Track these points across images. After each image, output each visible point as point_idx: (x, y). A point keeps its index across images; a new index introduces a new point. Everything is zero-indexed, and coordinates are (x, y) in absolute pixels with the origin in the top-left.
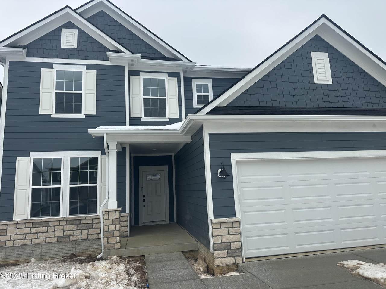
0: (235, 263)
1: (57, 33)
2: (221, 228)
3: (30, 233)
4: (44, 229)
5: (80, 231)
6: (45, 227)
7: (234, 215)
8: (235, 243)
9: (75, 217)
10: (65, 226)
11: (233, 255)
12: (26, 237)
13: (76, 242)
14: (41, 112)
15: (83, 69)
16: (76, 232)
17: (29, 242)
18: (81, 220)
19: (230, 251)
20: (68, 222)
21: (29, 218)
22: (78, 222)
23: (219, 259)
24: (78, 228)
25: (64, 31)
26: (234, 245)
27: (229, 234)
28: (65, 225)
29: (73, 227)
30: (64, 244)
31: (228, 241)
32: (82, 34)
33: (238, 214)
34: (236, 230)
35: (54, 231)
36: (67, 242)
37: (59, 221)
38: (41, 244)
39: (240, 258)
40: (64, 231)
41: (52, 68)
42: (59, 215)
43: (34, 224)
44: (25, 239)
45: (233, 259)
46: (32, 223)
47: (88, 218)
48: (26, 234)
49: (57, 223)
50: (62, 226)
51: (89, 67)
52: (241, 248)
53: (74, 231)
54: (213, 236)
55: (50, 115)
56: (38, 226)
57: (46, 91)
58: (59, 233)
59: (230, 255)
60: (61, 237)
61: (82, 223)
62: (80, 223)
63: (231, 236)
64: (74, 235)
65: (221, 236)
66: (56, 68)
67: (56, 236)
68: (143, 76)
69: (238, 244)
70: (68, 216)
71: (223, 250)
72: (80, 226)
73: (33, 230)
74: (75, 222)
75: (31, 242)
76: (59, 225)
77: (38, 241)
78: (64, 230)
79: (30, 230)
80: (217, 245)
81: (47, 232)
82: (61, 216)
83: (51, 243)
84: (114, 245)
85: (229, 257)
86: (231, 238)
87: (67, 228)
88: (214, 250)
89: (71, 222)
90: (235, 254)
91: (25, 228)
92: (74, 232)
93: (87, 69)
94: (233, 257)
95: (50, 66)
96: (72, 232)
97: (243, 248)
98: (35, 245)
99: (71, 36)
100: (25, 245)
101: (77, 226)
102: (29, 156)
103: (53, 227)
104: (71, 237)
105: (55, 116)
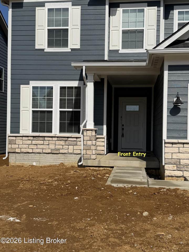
0: (183, 176)
2: (172, 147)
3: (32, 144)
5: (67, 146)
6: (42, 140)
7: (186, 138)
8: (185, 160)
9: (63, 135)
10: (56, 142)
11: (181, 169)
12: (29, 147)
13: (64, 154)
14: (37, 47)
15: (69, 5)
17: (31, 151)
18: (68, 137)
19: (179, 166)
20: (58, 138)
21: (31, 133)
22: (65, 139)
23: (169, 171)
24: (66, 144)
26: (183, 162)
27: (179, 153)
28: (56, 140)
29: (63, 143)
30: (55, 155)
31: (178, 158)
34: (186, 149)
36: (58, 154)
37: (52, 137)
38: (40, 154)
39: (187, 173)
41: (44, 6)
42: (52, 132)
43: (35, 138)
44: (29, 148)
46: (33, 137)
47: (73, 136)
48: (29, 145)
49: (50, 139)
50: (54, 141)
54: (165, 153)
56: (37, 139)
57: (41, 28)
58: (52, 146)
60: (54, 150)
61: (69, 140)
62: (67, 140)
63: (181, 154)
64: (63, 149)
65: (172, 153)
67: (50, 148)
70: (58, 133)
71: (173, 164)
72: (67, 142)
73: (34, 142)
75: (33, 151)
76: (52, 140)
77: (38, 151)
78: (55, 144)
79: (32, 142)
80: (167, 160)
81: (43, 144)
82: (53, 134)
84: (91, 156)
85: (178, 170)
86: (181, 156)
87: (58, 143)
88: (165, 164)
89: (61, 139)
90: (184, 169)
91: (28, 140)
92: (63, 147)
94: (181, 171)
96: (61, 147)
100: (28, 153)
101: (65, 142)
102: (29, 84)
103: (48, 141)
104: (61, 150)
105: (48, 50)
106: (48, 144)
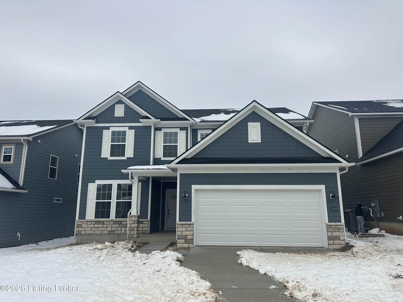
0: (189, 247)
1: (112, 108)
2: (182, 227)
4: (101, 226)
5: (121, 228)
6: (102, 224)
7: (191, 221)
8: (190, 236)
9: (118, 220)
10: (113, 225)
11: (188, 243)
13: (118, 234)
14: (102, 156)
15: (126, 129)
16: (118, 229)
17: (93, 232)
18: (121, 222)
19: (186, 240)
20: (114, 222)
21: (94, 219)
22: (120, 223)
23: (180, 244)
24: (120, 227)
25: (116, 105)
26: (189, 237)
27: (186, 231)
29: (117, 225)
30: (111, 235)
31: (186, 235)
32: (127, 108)
33: (193, 220)
34: (191, 229)
35: (107, 227)
36: (113, 234)
37: (110, 221)
38: (100, 234)
39: (192, 245)
40: (112, 228)
41: (109, 129)
42: (110, 218)
43: (97, 222)
44: (91, 230)
45: (188, 245)
46: (95, 221)
47: (125, 221)
48: (92, 228)
49: (108, 223)
50: (111, 224)
51: (130, 128)
52: (193, 239)
53: (117, 228)
54: (178, 231)
55: (107, 158)
56: (98, 224)
57: (106, 143)
58: (109, 229)
59: (186, 242)
60: (110, 231)
61: (122, 223)
62: (121, 224)
63: (188, 232)
64: (117, 230)
65: (182, 231)
66: (112, 129)
67: (107, 230)
68: (164, 130)
69: (191, 237)
70: (114, 219)
71: (182, 239)
72: (121, 225)
73: (96, 226)
74: (118, 222)
76: (109, 224)
77: (98, 232)
79: (94, 226)
80: (179, 236)
81: (103, 227)
82: (110, 219)
83: (105, 234)
85: (186, 243)
86: (188, 233)
87: (114, 226)
88: (178, 239)
89: (116, 223)
90: (189, 242)
91: (92, 224)
93: (129, 129)
94: (188, 244)
95: (108, 128)
97: (194, 239)
98: (96, 235)
99: (120, 109)
100: (91, 234)
101: (119, 225)
102: (95, 183)
103: (106, 225)
104: (116, 231)
105: (110, 158)
106: (106, 227)
